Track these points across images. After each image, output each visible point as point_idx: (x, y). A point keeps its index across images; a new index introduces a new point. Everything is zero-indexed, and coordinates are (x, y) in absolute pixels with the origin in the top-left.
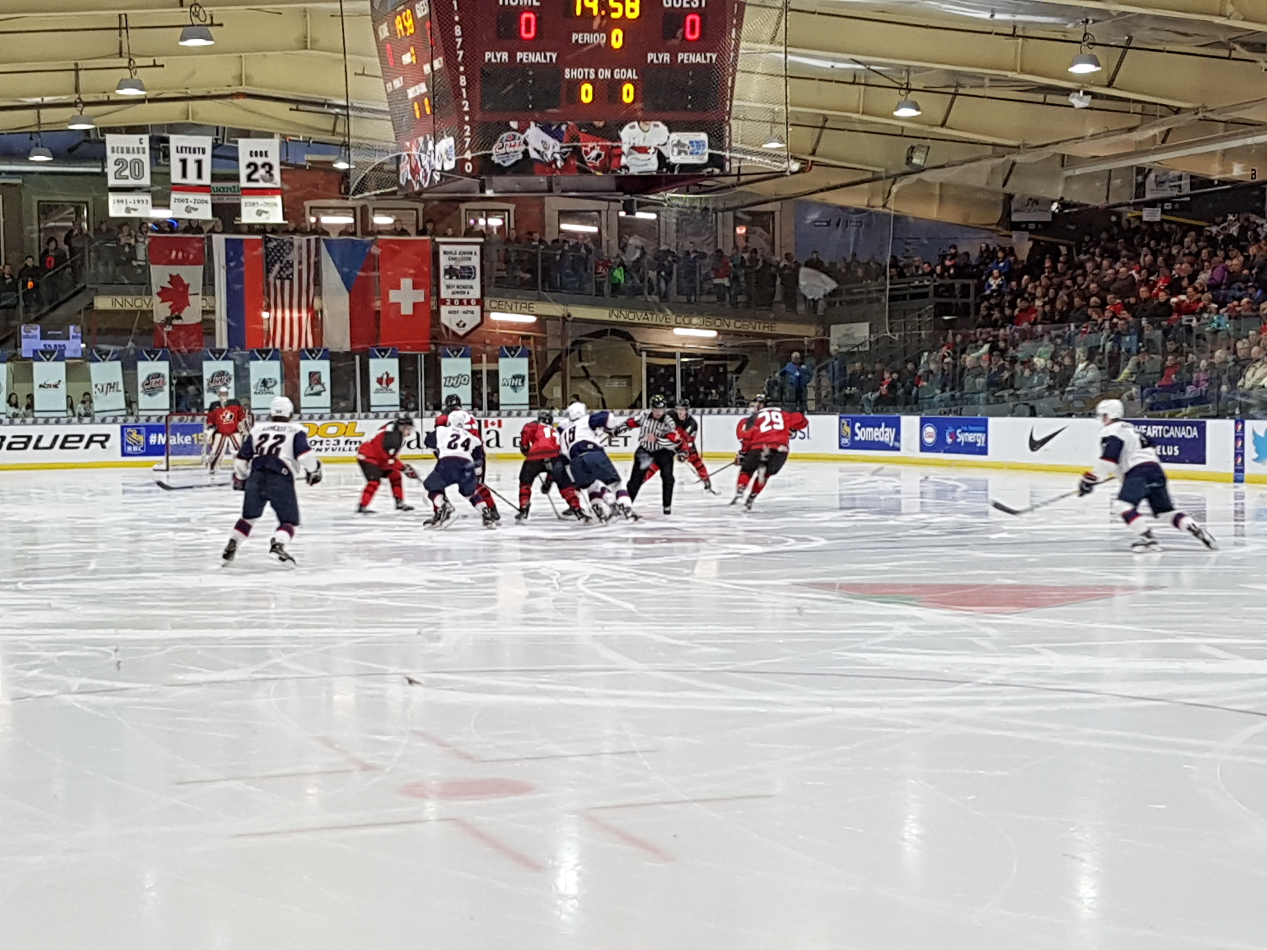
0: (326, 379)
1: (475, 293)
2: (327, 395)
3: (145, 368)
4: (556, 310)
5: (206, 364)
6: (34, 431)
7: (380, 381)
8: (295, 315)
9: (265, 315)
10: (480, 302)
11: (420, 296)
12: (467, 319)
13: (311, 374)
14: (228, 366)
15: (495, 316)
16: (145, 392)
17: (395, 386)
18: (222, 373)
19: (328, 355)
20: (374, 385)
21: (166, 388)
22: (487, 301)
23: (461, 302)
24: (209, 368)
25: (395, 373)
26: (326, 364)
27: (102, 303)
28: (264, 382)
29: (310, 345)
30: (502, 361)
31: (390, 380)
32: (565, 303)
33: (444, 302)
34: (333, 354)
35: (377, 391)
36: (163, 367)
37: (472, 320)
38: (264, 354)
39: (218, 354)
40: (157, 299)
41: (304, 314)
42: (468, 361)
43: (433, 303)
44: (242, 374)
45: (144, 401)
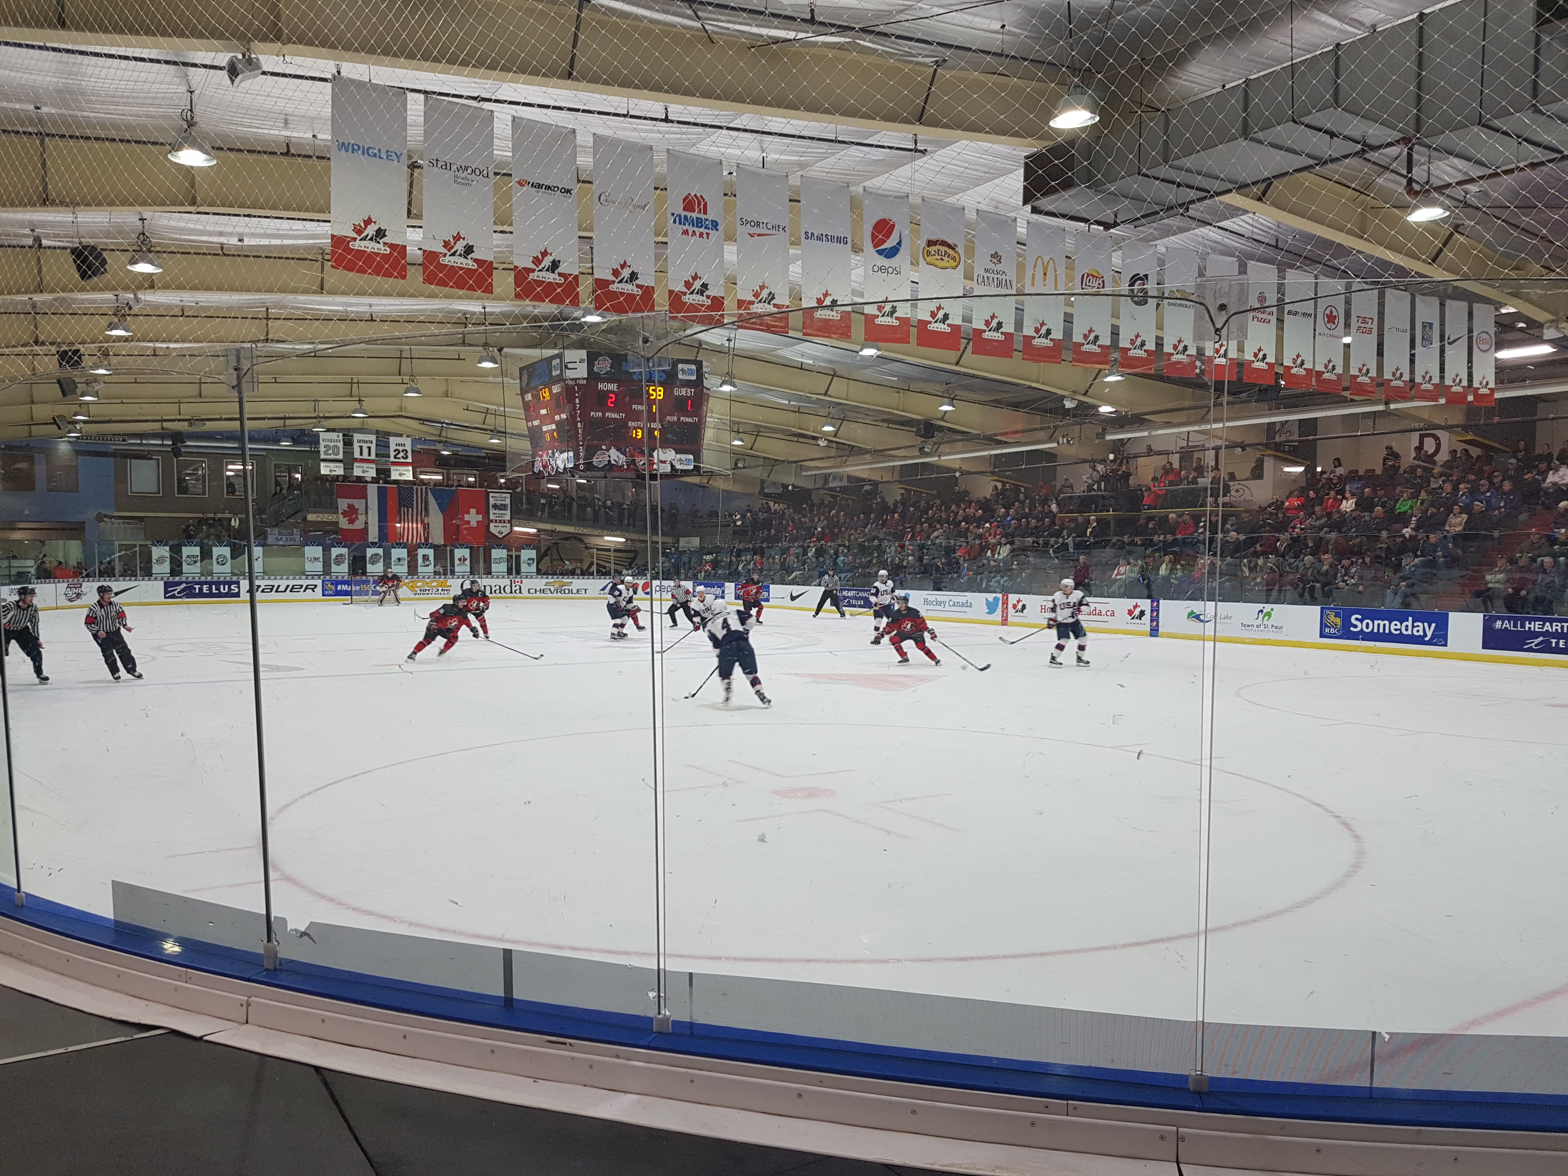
0: (432, 558)
1: (508, 517)
2: (432, 566)
3: (335, 552)
4: (548, 527)
5: (368, 550)
6: (276, 583)
7: (460, 560)
8: (415, 525)
9: (398, 525)
10: (510, 522)
11: (480, 518)
12: (503, 530)
13: (424, 556)
14: (380, 551)
15: (516, 529)
16: (335, 563)
17: (468, 562)
18: (377, 555)
19: (433, 546)
20: (457, 562)
21: (347, 562)
22: (513, 521)
23: (500, 522)
24: (370, 552)
25: (468, 556)
26: (432, 550)
27: (311, 517)
28: (399, 559)
29: (423, 541)
30: (523, 551)
31: (465, 560)
32: (553, 523)
33: (492, 521)
34: (435, 546)
35: (458, 565)
36: (344, 551)
37: (506, 531)
38: (399, 545)
39: (374, 544)
40: (341, 516)
41: (419, 525)
42: (505, 551)
43: (486, 522)
44: (387, 556)
45: (334, 568)
